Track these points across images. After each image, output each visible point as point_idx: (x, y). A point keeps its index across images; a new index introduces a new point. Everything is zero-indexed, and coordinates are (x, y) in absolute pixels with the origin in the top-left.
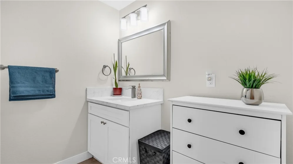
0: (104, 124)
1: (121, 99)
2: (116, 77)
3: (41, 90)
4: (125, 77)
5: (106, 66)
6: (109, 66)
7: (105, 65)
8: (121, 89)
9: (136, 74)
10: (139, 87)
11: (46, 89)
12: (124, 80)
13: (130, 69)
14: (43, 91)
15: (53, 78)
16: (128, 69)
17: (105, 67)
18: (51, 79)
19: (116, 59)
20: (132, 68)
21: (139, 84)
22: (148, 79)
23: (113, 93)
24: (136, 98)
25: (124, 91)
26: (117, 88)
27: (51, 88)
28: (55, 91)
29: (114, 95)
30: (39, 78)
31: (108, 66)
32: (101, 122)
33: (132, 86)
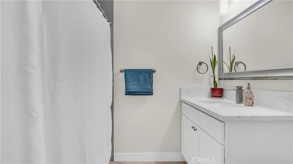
0: (195, 131)
1: (220, 102)
2: (214, 75)
3: (143, 87)
4: (228, 74)
5: (202, 63)
6: (205, 63)
7: (201, 61)
8: (221, 91)
9: (247, 70)
10: (249, 88)
11: (146, 87)
12: (226, 78)
13: (237, 64)
14: (144, 89)
15: (151, 78)
16: (233, 63)
17: (200, 64)
18: (150, 78)
19: (216, 52)
20: (241, 62)
21: (249, 84)
22: (265, 76)
23: (210, 94)
24: (243, 105)
25: (226, 93)
26: (216, 89)
27: (150, 87)
28: (152, 89)
29: (212, 96)
30: (142, 78)
31: (203, 63)
32: (192, 127)
33: (237, 87)
